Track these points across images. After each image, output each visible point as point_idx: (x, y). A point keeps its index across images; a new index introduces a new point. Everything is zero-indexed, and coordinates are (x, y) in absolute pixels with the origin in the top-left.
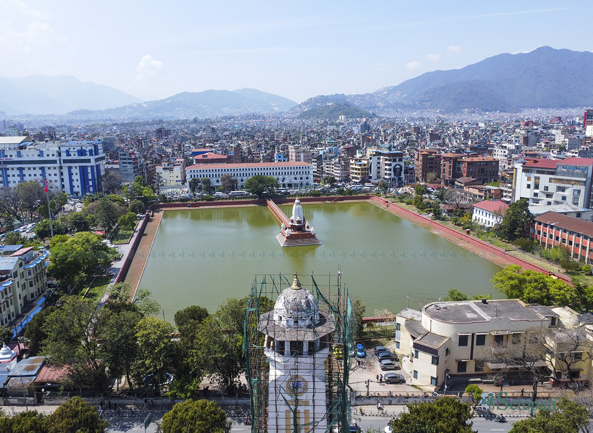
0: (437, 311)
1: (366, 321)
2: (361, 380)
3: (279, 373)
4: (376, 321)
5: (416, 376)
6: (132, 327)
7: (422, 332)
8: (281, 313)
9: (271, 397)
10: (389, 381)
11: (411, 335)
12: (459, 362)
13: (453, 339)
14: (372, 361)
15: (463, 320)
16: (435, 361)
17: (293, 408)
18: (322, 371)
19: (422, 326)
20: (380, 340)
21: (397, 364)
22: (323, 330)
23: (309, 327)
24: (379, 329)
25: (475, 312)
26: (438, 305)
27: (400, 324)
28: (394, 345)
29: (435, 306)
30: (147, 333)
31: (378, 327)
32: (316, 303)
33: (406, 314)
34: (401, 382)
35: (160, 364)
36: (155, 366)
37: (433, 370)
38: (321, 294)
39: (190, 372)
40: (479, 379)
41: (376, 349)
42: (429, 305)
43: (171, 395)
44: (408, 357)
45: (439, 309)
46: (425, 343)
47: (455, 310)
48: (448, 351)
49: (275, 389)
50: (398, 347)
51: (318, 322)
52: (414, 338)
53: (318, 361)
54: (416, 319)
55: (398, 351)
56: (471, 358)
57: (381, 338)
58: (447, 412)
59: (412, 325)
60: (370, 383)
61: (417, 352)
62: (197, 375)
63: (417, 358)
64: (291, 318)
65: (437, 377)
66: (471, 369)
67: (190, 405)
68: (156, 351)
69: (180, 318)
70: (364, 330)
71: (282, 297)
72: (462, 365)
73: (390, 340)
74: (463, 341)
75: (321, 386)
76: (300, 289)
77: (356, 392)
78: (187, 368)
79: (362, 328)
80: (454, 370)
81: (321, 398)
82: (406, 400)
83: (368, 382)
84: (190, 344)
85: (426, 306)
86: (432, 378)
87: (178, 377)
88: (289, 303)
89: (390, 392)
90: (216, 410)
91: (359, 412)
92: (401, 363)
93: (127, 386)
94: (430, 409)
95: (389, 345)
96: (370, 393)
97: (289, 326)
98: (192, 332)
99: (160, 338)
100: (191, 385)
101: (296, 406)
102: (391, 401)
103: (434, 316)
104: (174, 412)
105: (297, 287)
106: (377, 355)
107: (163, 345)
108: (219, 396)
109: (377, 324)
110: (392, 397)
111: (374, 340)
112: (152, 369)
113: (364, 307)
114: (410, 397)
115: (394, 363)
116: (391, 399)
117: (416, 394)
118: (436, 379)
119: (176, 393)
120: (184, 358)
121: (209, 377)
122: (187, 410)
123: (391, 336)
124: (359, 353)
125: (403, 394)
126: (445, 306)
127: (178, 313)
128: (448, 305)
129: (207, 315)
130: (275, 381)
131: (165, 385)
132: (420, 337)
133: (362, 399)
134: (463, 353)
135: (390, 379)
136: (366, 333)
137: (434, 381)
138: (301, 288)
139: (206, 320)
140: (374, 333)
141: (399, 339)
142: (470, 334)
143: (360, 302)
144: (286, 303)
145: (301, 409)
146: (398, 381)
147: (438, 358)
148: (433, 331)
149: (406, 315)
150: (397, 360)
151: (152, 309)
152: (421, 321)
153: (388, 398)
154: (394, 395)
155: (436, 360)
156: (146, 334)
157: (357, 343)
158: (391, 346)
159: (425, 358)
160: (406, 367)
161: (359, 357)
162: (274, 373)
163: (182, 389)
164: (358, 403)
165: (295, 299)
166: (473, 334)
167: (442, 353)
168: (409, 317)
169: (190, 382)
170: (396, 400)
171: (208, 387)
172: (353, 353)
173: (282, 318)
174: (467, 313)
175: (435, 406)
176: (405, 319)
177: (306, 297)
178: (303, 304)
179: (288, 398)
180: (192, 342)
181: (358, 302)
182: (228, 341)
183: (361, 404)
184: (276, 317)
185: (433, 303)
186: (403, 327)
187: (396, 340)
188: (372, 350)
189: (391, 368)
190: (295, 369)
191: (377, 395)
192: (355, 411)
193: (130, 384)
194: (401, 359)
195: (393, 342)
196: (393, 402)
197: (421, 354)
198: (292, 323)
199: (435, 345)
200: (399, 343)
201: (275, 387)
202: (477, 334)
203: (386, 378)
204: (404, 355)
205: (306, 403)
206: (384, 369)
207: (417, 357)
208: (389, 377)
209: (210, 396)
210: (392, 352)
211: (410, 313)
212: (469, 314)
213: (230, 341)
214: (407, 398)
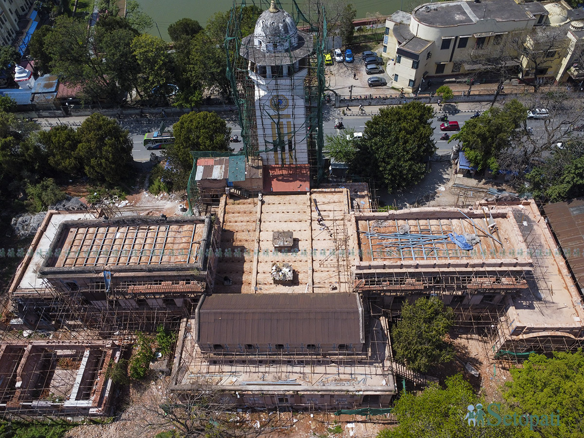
0: (427, 13)
1: (357, 24)
2: (346, 86)
3: (263, 93)
4: (366, 23)
5: (396, 80)
6: (128, 44)
7: (409, 37)
8: (261, 39)
9: (258, 113)
10: (372, 84)
11: (398, 42)
12: (438, 65)
13: (437, 44)
14: (359, 66)
15: (451, 23)
16: (415, 66)
17: (276, 120)
19: (409, 30)
20: (369, 44)
21: (381, 68)
22: (300, 53)
23: (287, 51)
24: (370, 33)
25: (464, 13)
26: (429, 6)
27: (389, 28)
28: (382, 49)
29: (426, 7)
30: (143, 51)
31: (368, 30)
32: (295, 23)
33: (396, 17)
34: (383, 85)
35: (163, 80)
36: (158, 82)
37: (412, 74)
38: (301, 13)
39: (191, 85)
40: (454, 79)
41: (363, 54)
42: (420, 7)
43: (178, 105)
44: (393, 60)
45: (429, 12)
46: (408, 48)
47: (445, 12)
48: (429, 55)
49: (260, 107)
50: (385, 51)
51: (296, 45)
52: (400, 43)
54: (405, 22)
55: (384, 55)
56: (451, 61)
57: (371, 42)
59: (401, 30)
60: (353, 88)
61: (400, 57)
62: (198, 87)
63: (400, 63)
64: (270, 42)
65: (415, 80)
66: (448, 70)
67: (194, 117)
68: (156, 68)
69: (174, 32)
70: (354, 35)
71: (261, 21)
72: (440, 68)
73: (379, 43)
74: (446, 44)
75: (300, 102)
76: (278, 12)
77: (340, 96)
78: (188, 82)
79: (352, 33)
80: (432, 72)
82: (384, 101)
83: (352, 87)
84: (187, 60)
85: (416, 9)
86: (410, 80)
87: (182, 88)
88: (268, 27)
89: (370, 95)
90: (217, 119)
91: (341, 113)
92: (386, 66)
93: (139, 98)
95: (377, 49)
96: (353, 97)
97: (269, 51)
98: (186, 48)
99: (157, 56)
100: (194, 96)
101: (279, 119)
102: (371, 103)
103: (422, 20)
104: (181, 123)
105: (274, 10)
106: (364, 59)
107: (161, 62)
108: (221, 103)
109: (368, 27)
110: (372, 99)
112: (156, 84)
113: (356, 11)
114: (388, 99)
115: (378, 67)
117: (394, 96)
118: (414, 82)
119: (181, 104)
120: (183, 73)
121: (208, 89)
122: (191, 121)
123: (379, 39)
124: (347, 59)
125: (382, 96)
126: (435, 7)
127: (171, 27)
128: (440, 5)
129: (200, 28)
130: (260, 100)
131: (171, 96)
132: (405, 43)
133: (346, 102)
134: (443, 57)
135: (372, 82)
136: (356, 37)
137: (412, 83)
138: (279, 11)
139: (198, 36)
140: (365, 36)
141: (387, 44)
142: (454, 38)
143: (351, 6)
144: (265, 28)
145: (283, 121)
146: (380, 84)
147: (418, 63)
148: (419, 36)
149: (396, 19)
150: (382, 64)
151: (147, 24)
152: (409, 25)
153: (368, 101)
154: (374, 97)
155: (416, 64)
156: (143, 52)
157: (346, 49)
158: (378, 51)
159: (407, 62)
160: (390, 69)
161: (348, 62)
162: (258, 94)
163: (187, 101)
164: (342, 105)
165: (273, 23)
166: (457, 37)
167: (422, 60)
168: (398, 21)
169: (192, 93)
170: (375, 102)
171: (210, 96)
172: (342, 58)
173: (262, 43)
174: (456, 15)
176: (394, 23)
177: (284, 21)
178: (281, 28)
179: (271, 112)
180: (188, 58)
181: (349, 6)
183: (344, 106)
184: (256, 43)
185: (424, 5)
186: (391, 31)
187: (384, 44)
188: (360, 55)
189: (375, 72)
191: (359, 98)
192: (339, 112)
193: (141, 96)
194: (387, 63)
195: (382, 46)
196: (372, 104)
197: (403, 59)
198: (271, 48)
199: (419, 50)
200: (386, 47)
201: (260, 105)
202: (460, 37)
203: (370, 82)
204: (389, 59)
205: (288, 116)
206: (369, 73)
207: (399, 62)
208: (371, 81)
209: (213, 105)
210: (379, 55)
211: (400, 16)
212: (458, 16)
214: (385, 99)
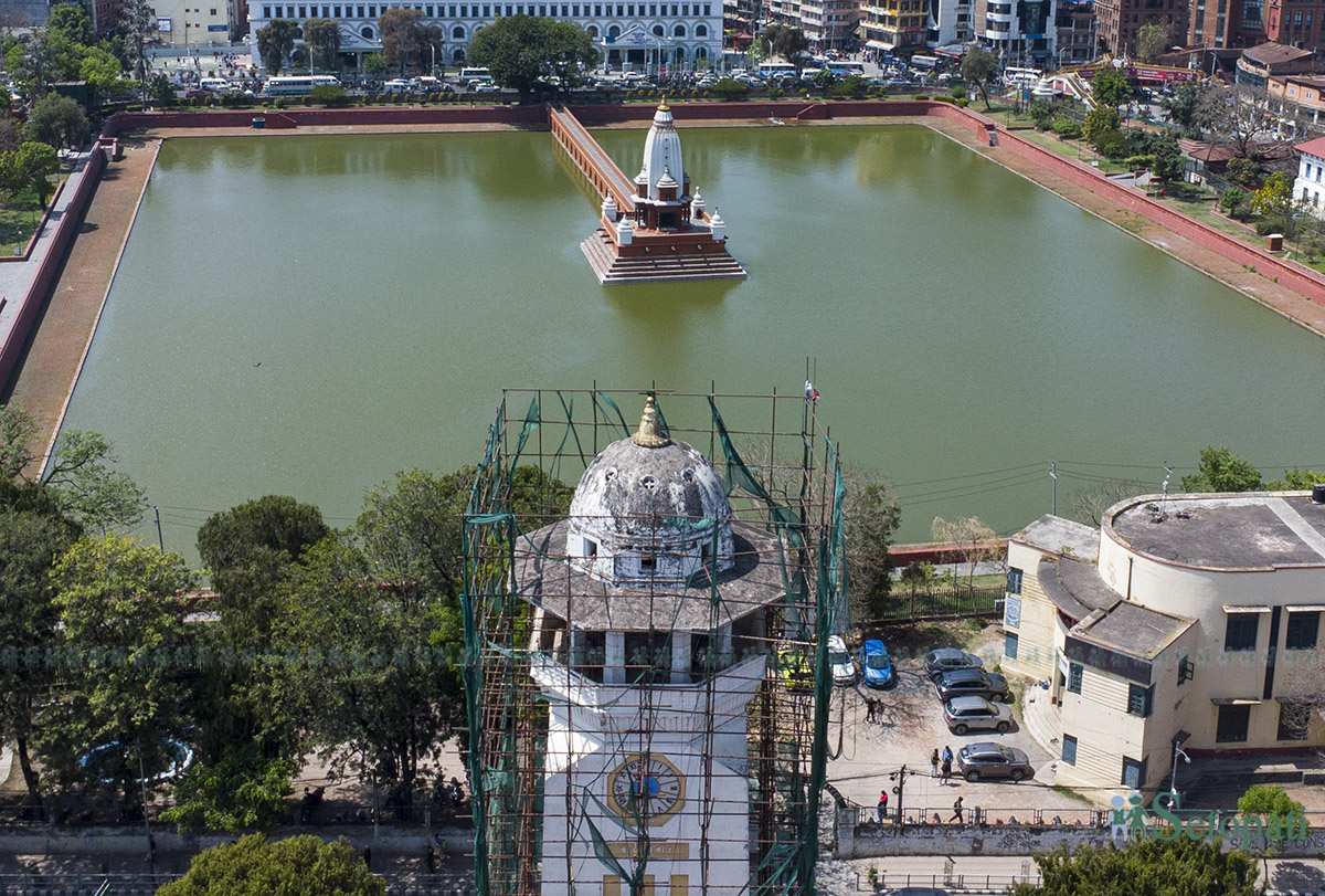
0: (1155, 526)
1: (902, 559)
2: (875, 770)
3: (584, 745)
4: (934, 558)
5: (1069, 755)
6: (39, 569)
7: (1099, 601)
8: (595, 532)
9: (553, 830)
10: (977, 772)
11: (1060, 612)
12: (1222, 707)
13: (1207, 629)
14: (915, 702)
15: (1242, 561)
16: (1141, 702)
17: (629, 867)
18: (737, 739)
19: (1098, 580)
20: (947, 626)
21: (1004, 712)
22: (745, 595)
23: (696, 581)
24: (945, 587)
25: (1286, 532)
26: (1155, 504)
27: (1020, 572)
28: (999, 646)
29: (1148, 507)
30: (98, 592)
31: (944, 580)
32: (722, 492)
33: (1043, 534)
34: (1018, 775)
35: (147, 707)
36: (126, 715)
37: (1130, 736)
38: (740, 463)
39: (258, 738)
40: (1291, 768)
41: (933, 657)
42: (1125, 503)
43: (183, 819)
44: (1046, 687)
45: (1160, 521)
46: (1107, 638)
47: (1219, 525)
48: (1185, 671)
49: (568, 802)
50: (1012, 652)
51: (727, 566)
52: (1068, 621)
53: (723, 705)
54: (1079, 553)
55: (1012, 669)
56: (1267, 694)
57: (954, 619)
58: (1175, 882)
59: (1062, 573)
60: (908, 779)
61: (1076, 671)
62: (281, 748)
63: (1078, 691)
64: (630, 547)
65: (1145, 760)
66: (1263, 730)
67: (255, 856)
68: (131, 659)
69: (218, 538)
70: (894, 591)
71: (601, 475)
72: (1233, 719)
73: (984, 626)
74: (1240, 631)
75: (734, 791)
76: (666, 445)
77: (856, 808)
78: (246, 723)
79: (885, 584)
80: (1205, 734)
81: (732, 833)
82: (1035, 838)
83: (902, 773)
84: (257, 634)
85: (1114, 509)
86: (1127, 761)
87: (210, 753)
88: (626, 494)
89: (978, 810)
90: (350, 873)
91: (864, 879)
92: (1021, 708)
93: (21, 785)
94: (1114, 872)
95: (981, 644)
96: (907, 814)
97: (622, 579)
98: (262, 590)
99: (146, 612)
100: (260, 783)
101: (642, 860)
102: (980, 842)
103: (1142, 544)
104: (196, 882)
105: (654, 440)
106: (936, 675)
107: (158, 637)
108: (363, 820)
109: (940, 570)
110: (984, 826)
111: (929, 625)
112: (115, 723)
113: (898, 510)
114: (1049, 829)
115: (994, 710)
116: (977, 836)
117: (1068, 819)
118: (1142, 766)
119: (202, 810)
120: (234, 686)
121: (325, 755)
122: (242, 874)
123: (986, 611)
124: (871, 673)
125: (1022, 818)
126: (1181, 509)
127: (214, 522)
128: (1195, 504)
129: (322, 531)
130: (569, 771)
131: (161, 781)
132: (1089, 619)
133: (879, 832)
134: (1239, 676)
135: (978, 764)
136: (898, 602)
137: (1134, 772)
138: (670, 443)
139: (318, 550)
140: (929, 600)
141: (1017, 625)
142: (1268, 610)
143: (880, 493)
144: (615, 494)
145: (658, 871)
146: (1008, 772)
147: (1149, 694)
148: (1139, 597)
149: (1042, 540)
150: (1007, 698)
151: (117, 505)
152: (1095, 562)
153: (969, 833)
154: (991, 821)
155: (1143, 699)
156: (93, 597)
157: (864, 638)
158: (985, 649)
159: (1103, 691)
160: (1038, 723)
161: (873, 685)
162: (563, 746)
163: (225, 802)
164: (864, 847)
165: (646, 480)
166: (1277, 611)
167: (1164, 678)
168: (1055, 547)
169: (255, 770)
170: (999, 838)
171: (321, 790)
172: (851, 671)
173: (599, 547)
174: (1258, 536)
175: (1135, 862)
176: (1038, 555)
177: (688, 475)
178: (674, 500)
179: (612, 831)
180: (264, 628)
181: (872, 491)
182: (398, 625)
183: (872, 850)
184: (575, 546)
185: (1139, 499)
186: (1031, 581)
187: (1006, 628)
188: (919, 662)
189: (983, 725)
190: (641, 732)
191: (930, 821)
192: (853, 876)
193: (31, 777)
194: (1022, 695)
195: (995, 635)
196: (987, 846)
197: (1090, 677)
198: (633, 567)
199: (1146, 647)
200: (1015, 637)
201: (568, 796)
202: (1291, 609)
203: (966, 761)
204: (1030, 681)
205: (678, 852)
206: (959, 729)
207: (1076, 687)
208: (974, 759)
209: (331, 824)
210: (989, 667)
211: (1057, 533)
212: (1266, 540)
213: (405, 624)
214: (1038, 829)
